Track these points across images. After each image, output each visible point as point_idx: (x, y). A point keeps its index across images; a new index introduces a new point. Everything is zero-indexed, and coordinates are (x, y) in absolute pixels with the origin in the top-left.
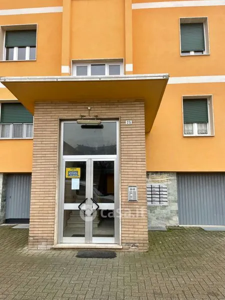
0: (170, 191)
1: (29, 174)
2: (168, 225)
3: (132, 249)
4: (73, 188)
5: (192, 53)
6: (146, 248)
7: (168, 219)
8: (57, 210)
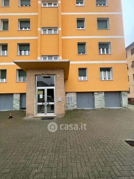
0: (74, 98)
1: (26, 93)
3: (60, 116)
4: (40, 98)
5: (81, 54)
6: (64, 116)
7: (74, 106)
8: (35, 105)
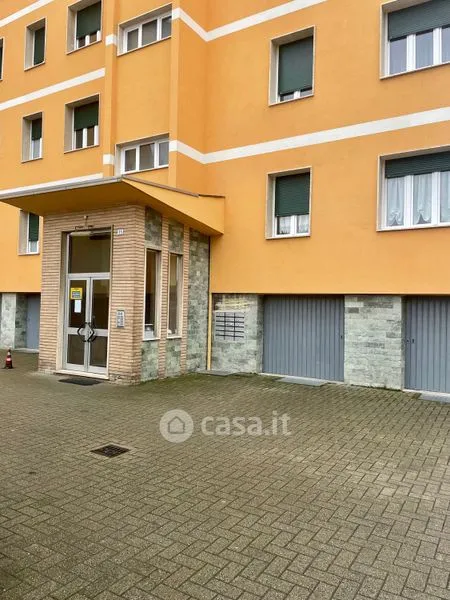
0: (249, 323)
2: (242, 370)
4: (76, 311)
5: (297, 95)
6: (129, 382)
8: (59, 333)
